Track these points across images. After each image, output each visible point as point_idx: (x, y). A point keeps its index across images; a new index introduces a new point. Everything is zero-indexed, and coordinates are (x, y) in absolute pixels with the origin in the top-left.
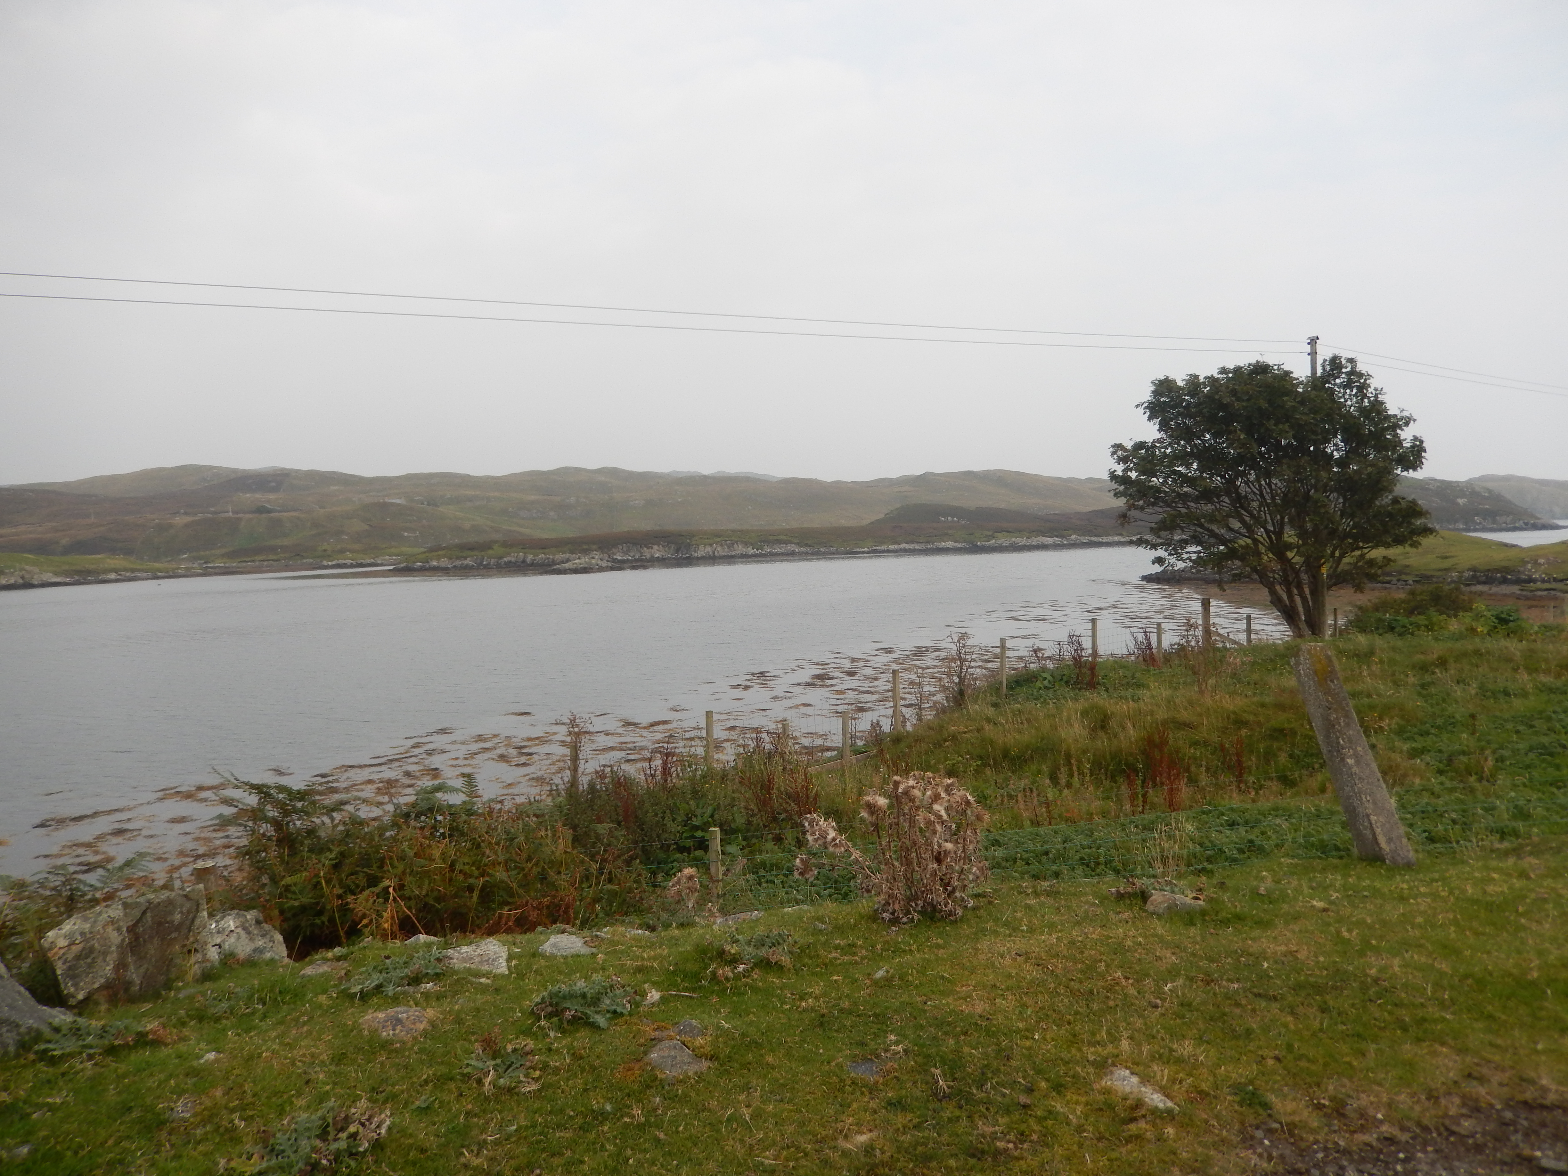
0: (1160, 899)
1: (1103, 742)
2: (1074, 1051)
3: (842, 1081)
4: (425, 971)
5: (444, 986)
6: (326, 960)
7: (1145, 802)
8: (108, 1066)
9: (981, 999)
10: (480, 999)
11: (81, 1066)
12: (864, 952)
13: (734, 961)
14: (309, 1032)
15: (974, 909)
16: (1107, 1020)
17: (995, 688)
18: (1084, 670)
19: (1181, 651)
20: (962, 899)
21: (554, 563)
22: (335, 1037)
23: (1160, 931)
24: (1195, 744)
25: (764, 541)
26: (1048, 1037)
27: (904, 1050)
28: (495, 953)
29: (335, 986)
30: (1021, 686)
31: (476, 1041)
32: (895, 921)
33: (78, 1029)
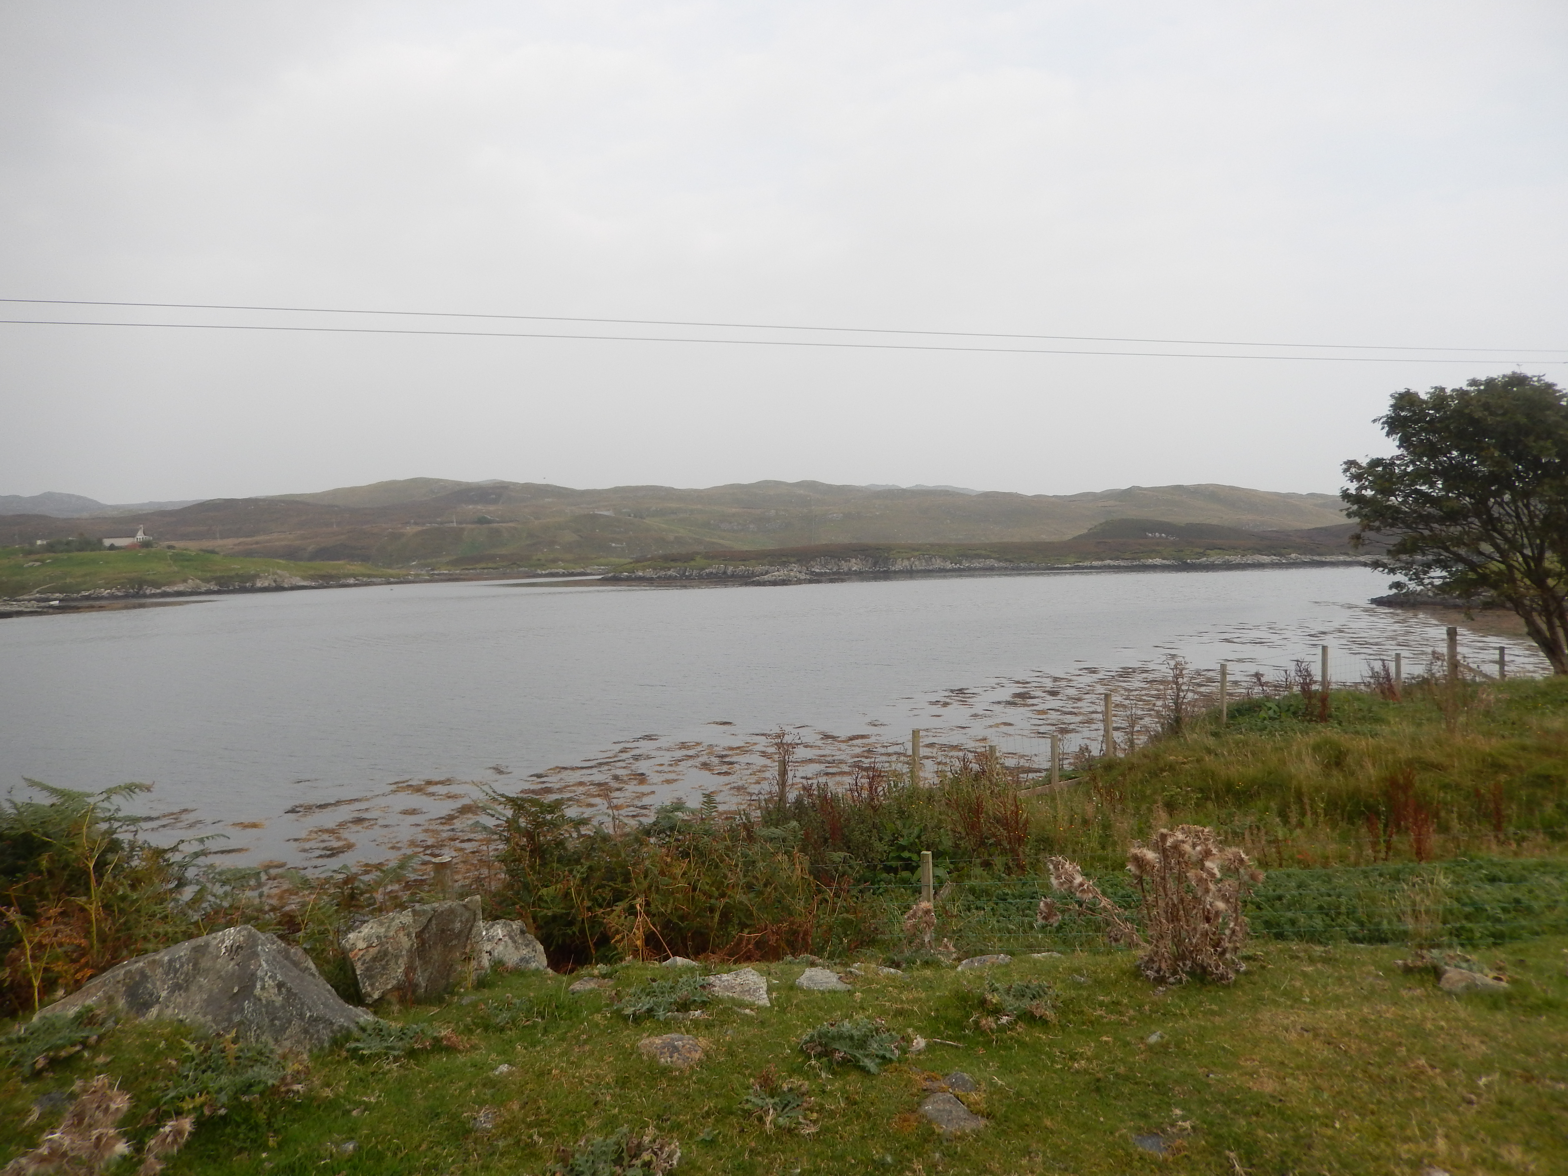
0: (1458, 977)
1: (1338, 780)
2: (1383, 1145)
3: (1128, 1154)
4: (692, 998)
5: (712, 1015)
6: (593, 976)
7: (1389, 848)
8: (411, 1069)
9: (1270, 1076)
10: (749, 1032)
11: (388, 1067)
12: (1132, 1012)
13: (997, 1011)
14: (592, 1053)
15: (1246, 973)
16: (1416, 1113)
17: (1215, 716)
18: (1314, 701)
19: (1424, 683)
20: (1233, 962)
21: (753, 575)
22: (616, 1059)
23: (1462, 1014)
24: (1445, 787)
25: (962, 556)
26: (1351, 1127)
27: (1192, 1127)
28: (755, 983)
29: (607, 1005)
30: (1243, 715)
31: (750, 1075)
32: (1161, 980)
33: (381, 1030)
